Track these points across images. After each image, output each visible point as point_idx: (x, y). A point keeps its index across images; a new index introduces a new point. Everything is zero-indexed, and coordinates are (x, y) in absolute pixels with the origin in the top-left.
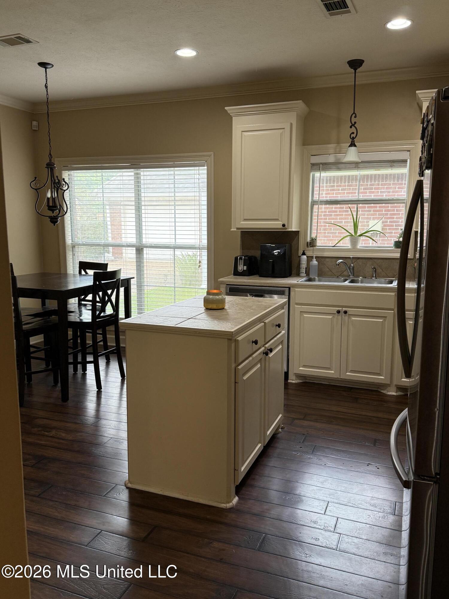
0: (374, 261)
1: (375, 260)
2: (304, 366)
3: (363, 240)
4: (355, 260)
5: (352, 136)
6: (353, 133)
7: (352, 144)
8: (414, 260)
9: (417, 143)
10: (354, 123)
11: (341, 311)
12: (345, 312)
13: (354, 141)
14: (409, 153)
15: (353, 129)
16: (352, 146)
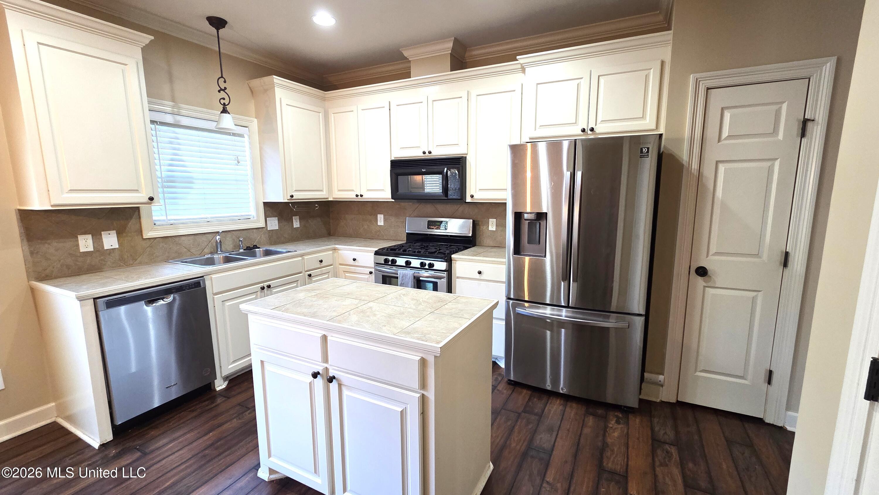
4: (214, 235)
5: (222, 101)
6: (224, 99)
7: (224, 111)
8: (265, 228)
9: (253, 121)
10: (224, 89)
11: (265, 286)
12: (269, 287)
13: (226, 108)
14: (247, 129)
15: (223, 94)
16: (226, 113)
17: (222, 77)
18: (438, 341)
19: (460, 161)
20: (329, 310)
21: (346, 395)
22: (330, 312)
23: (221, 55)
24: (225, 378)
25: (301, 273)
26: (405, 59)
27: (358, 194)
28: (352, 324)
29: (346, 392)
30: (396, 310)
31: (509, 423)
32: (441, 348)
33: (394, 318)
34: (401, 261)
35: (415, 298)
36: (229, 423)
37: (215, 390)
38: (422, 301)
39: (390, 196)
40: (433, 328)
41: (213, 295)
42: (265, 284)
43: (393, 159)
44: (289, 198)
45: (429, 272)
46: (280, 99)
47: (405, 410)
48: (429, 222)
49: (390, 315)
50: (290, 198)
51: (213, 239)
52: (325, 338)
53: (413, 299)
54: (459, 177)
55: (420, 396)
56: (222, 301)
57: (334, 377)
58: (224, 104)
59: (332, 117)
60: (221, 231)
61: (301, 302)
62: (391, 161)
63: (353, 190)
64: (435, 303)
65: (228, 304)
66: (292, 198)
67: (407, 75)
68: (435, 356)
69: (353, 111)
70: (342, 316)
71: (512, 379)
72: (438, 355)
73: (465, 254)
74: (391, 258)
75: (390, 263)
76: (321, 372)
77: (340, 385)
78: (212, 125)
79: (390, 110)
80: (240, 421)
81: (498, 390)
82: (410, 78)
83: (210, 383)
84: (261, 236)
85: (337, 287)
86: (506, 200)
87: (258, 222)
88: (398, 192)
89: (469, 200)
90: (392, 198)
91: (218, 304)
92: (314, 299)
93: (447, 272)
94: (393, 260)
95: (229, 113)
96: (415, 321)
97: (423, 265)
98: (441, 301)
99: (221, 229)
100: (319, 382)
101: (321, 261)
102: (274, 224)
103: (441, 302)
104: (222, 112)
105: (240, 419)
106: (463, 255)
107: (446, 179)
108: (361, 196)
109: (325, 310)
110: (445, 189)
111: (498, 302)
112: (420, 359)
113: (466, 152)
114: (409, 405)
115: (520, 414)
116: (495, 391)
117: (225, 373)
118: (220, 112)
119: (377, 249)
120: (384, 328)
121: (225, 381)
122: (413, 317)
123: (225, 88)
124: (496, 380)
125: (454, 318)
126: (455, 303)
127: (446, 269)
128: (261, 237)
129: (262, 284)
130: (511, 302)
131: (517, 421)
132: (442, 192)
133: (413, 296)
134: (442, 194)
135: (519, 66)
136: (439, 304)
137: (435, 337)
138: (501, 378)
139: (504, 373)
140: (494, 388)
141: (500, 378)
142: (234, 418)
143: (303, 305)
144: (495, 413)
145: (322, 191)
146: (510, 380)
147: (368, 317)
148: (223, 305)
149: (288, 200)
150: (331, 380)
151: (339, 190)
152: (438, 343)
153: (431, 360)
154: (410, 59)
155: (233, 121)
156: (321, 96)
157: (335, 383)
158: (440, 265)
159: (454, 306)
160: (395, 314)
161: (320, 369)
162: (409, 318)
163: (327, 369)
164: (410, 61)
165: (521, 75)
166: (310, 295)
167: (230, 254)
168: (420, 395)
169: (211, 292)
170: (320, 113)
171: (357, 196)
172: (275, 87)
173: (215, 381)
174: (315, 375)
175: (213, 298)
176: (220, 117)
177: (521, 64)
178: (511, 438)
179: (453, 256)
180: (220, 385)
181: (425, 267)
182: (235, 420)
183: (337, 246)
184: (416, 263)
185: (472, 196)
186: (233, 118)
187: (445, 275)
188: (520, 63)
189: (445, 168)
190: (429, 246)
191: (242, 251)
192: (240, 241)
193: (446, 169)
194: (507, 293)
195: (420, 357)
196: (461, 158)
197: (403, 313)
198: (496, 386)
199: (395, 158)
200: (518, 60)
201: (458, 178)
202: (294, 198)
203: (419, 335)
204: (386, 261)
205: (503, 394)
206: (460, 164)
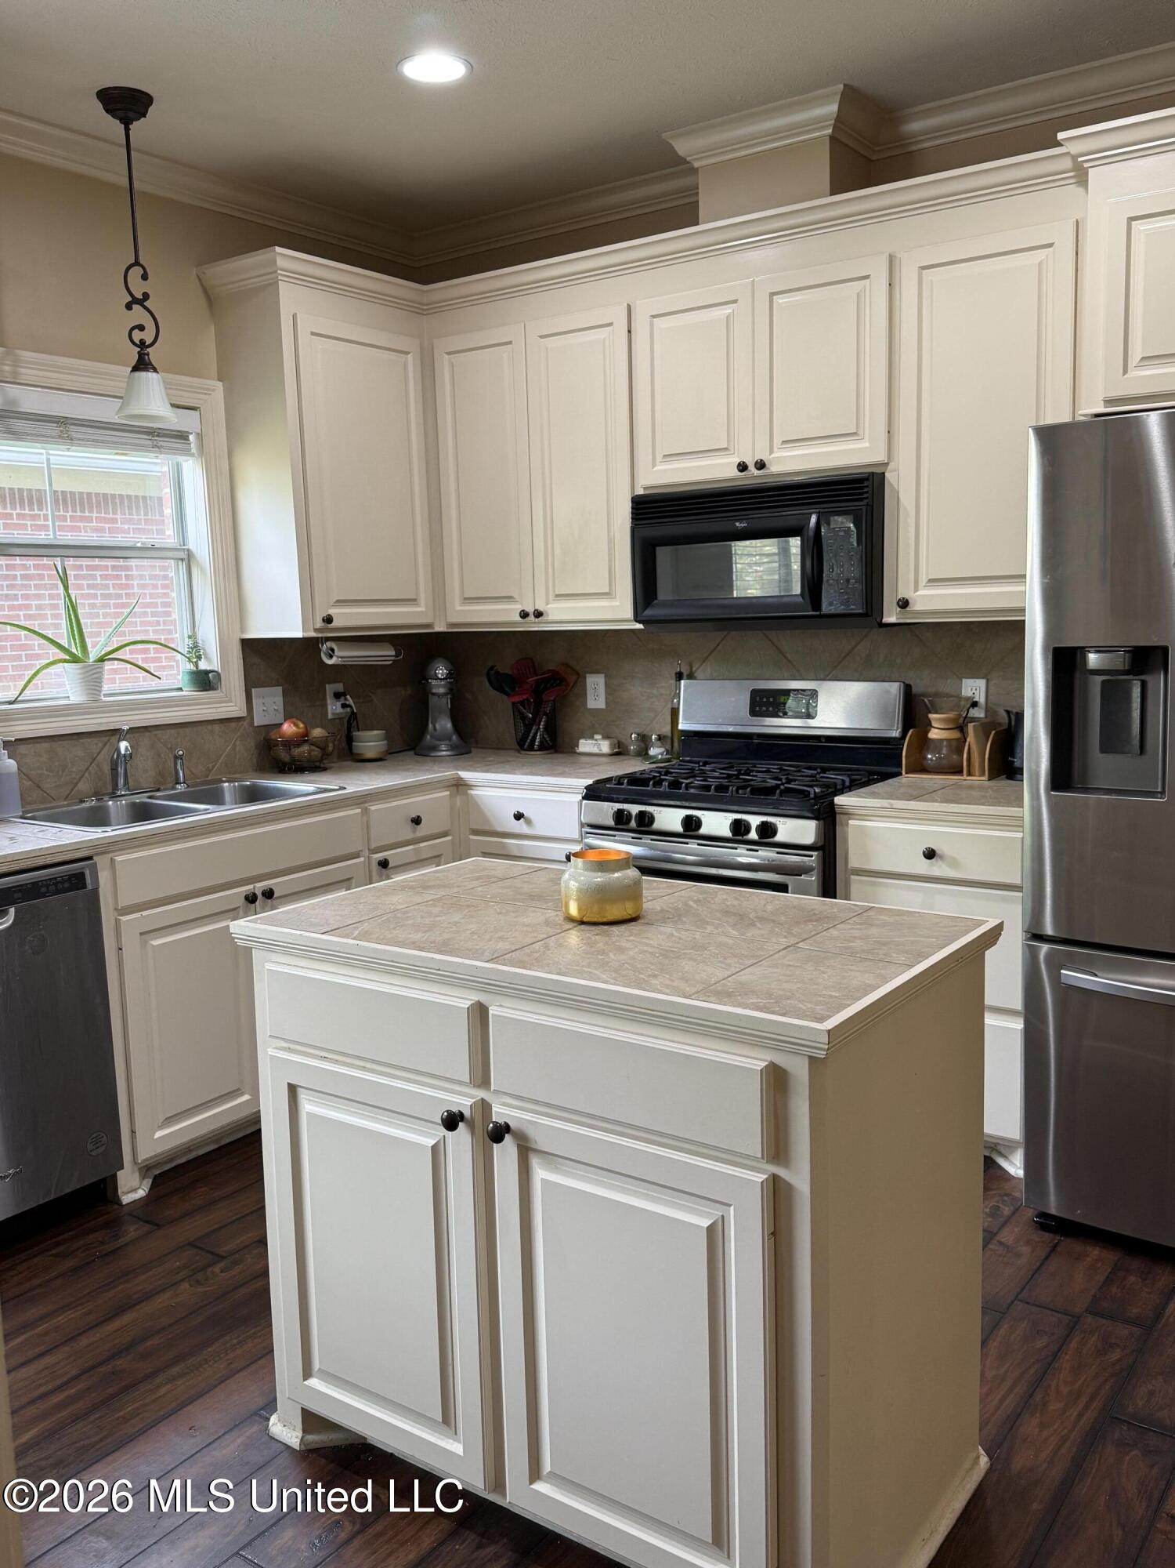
0: (156, 735)
1: (157, 732)
2: (170, 1120)
3: (115, 671)
4: (106, 739)
5: (137, 336)
6: (141, 328)
7: (142, 364)
8: (247, 721)
9: (214, 390)
10: (141, 297)
11: (257, 892)
12: (269, 894)
13: (148, 354)
14: (195, 414)
15: (138, 315)
16: (146, 369)
17: (137, 263)
18: (818, 1016)
19: (862, 488)
20: (488, 937)
21: (542, 1179)
22: (490, 940)
23: (136, 196)
24: (145, 1170)
25: (357, 855)
26: (681, 166)
27: (527, 610)
28: (560, 969)
29: (540, 1173)
30: (680, 939)
31: (1040, 1343)
32: (829, 1031)
33: (679, 957)
34: (670, 818)
35: (732, 910)
36: (168, 1294)
37: (118, 1202)
38: (757, 917)
39: (628, 613)
40: (799, 985)
41: (116, 914)
42: (258, 885)
43: (641, 492)
44: (319, 624)
45: (760, 853)
46: (294, 317)
47: (720, 1223)
48: (755, 694)
49: (667, 951)
50: (323, 624)
51: (103, 752)
52: (480, 1013)
53: (727, 912)
54: (858, 544)
55: (767, 1179)
56: (141, 934)
57: (506, 1129)
58: (142, 342)
59: (444, 363)
60: (126, 728)
61: (399, 915)
62: (632, 498)
63: (511, 597)
64: (797, 923)
65: (155, 943)
66: (330, 626)
67: (684, 214)
68: (810, 1058)
69: (510, 343)
70: (527, 950)
71: (1053, 1211)
72: (822, 1054)
73: (879, 794)
74: (635, 809)
75: (633, 824)
76: (467, 1113)
77: (525, 1150)
78: (106, 411)
79: (629, 332)
80: (199, 1290)
81: (1001, 1243)
82: (698, 224)
83: (104, 1181)
84: (235, 745)
85: (495, 880)
86: (1022, 611)
87: (227, 702)
88: (656, 599)
89: (891, 618)
90: (637, 620)
91: (130, 942)
92: (435, 910)
93: (821, 852)
94: (642, 814)
95: (155, 370)
96: (742, 967)
97: (739, 828)
98: (814, 918)
99: (125, 721)
100: (461, 1141)
101: (417, 821)
102: (269, 705)
103: (816, 921)
104: (135, 369)
105: (198, 1283)
106: (874, 795)
107: (814, 552)
108: (538, 614)
109: (475, 937)
110: (813, 583)
111: (1000, 927)
112: (766, 1067)
113: (879, 456)
114: (732, 1208)
115: (1076, 1319)
116: (991, 1246)
117: (145, 1153)
118: (130, 369)
119: (590, 782)
120: (654, 982)
121: (143, 1177)
122: (735, 956)
123: (146, 296)
124: (994, 1212)
125: (861, 961)
126: (861, 924)
127: (815, 843)
128: (234, 749)
129: (251, 887)
130: (1045, 948)
131: (1067, 1338)
132: (802, 594)
133: (728, 906)
134: (801, 599)
135: (1067, 163)
136: (810, 926)
137: (809, 1006)
138: (1012, 1208)
139: (1020, 1193)
140: (989, 1236)
141: (1007, 1209)
142: (182, 1280)
143: (406, 923)
144: (994, 1313)
145: (413, 601)
146: (1044, 1215)
147: (603, 953)
148: (144, 944)
149: (316, 630)
150: (499, 1133)
151: (465, 599)
152: (820, 1019)
153: (799, 1070)
154: (696, 165)
155: (168, 395)
156: (414, 302)
157: (508, 1146)
158: (796, 830)
159: (856, 933)
160: (680, 949)
161: (463, 1101)
162: (725, 958)
163: (485, 1107)
164: (697, 169)
165: (1076, 190)
166: (419, 899)
167: (150, 797)
168: (765, 1177)
169: (111, 907)
170: (407, 353)
171: (524, 615)
172: (280, 282)
173: (119, 1173)
174: (452, 1121)
175: (118, 922)
176: (130, 384)
177: (1074, 158)
178: (1050, 1386)
179: (839, 800)
180: (132, 1189)
181: (745, 837)
182: (185, 1286)
183: (464, 774)
184: (717, 823)
185: (904, 604)
186: (167, 385)
187: (813, 859)
188: (1068, 153)
189: (811, 514)
190: (753, 771)
191: (181, 788)
192: (176, 758)
193: (813, 519)
194: (1028, 919)
195: (766, 1061)
196: (867, 479)
197: (703, 948)
198: (995, 1230)
199: (645, 488)
200: (1062, 145)
201: (855, 545)
202: (334, 624)
203: (759, 1000)
204: (621, 818)
205: (1018, 1255)
206: (862, 500)
